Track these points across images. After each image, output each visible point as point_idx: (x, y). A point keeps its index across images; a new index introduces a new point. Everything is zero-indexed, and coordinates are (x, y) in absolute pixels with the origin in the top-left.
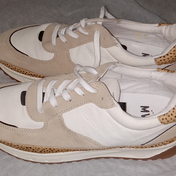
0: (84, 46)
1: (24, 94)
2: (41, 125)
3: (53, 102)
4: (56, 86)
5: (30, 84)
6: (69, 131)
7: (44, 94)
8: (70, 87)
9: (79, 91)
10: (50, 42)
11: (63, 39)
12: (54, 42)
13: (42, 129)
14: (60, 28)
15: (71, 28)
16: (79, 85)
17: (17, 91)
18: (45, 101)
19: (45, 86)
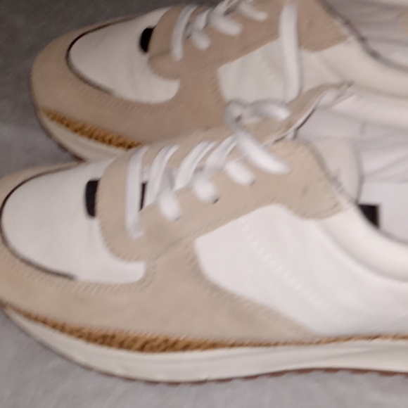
1: (92, 188)
3: (169, 208)
4: (176, 162)
5: (110, 161)
6: (215, 289)
8: (213, 160)
9: (239, 174)
10: (166, 52)
11: (203, 43)
12: (178, 51)
13: (141, 282)
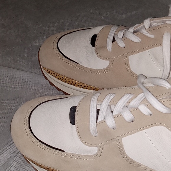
0: (147, 52)
1: (73, 110)
2: (94, 150)
3: (110, 122)
4: (114, 102)
5: (82, 97)
6: (130, 161)
7: (98, 111)
8: (134, 103)
9: (144, 110)
10: (105, 47)
11: (121, 44)
12: (110, 47)
13: (95, 155)
14: (117, 31)
15: (131, 30)
16: (145, 101)
17: (65, 106)
18: (99, 120)
19: (100, 101)
